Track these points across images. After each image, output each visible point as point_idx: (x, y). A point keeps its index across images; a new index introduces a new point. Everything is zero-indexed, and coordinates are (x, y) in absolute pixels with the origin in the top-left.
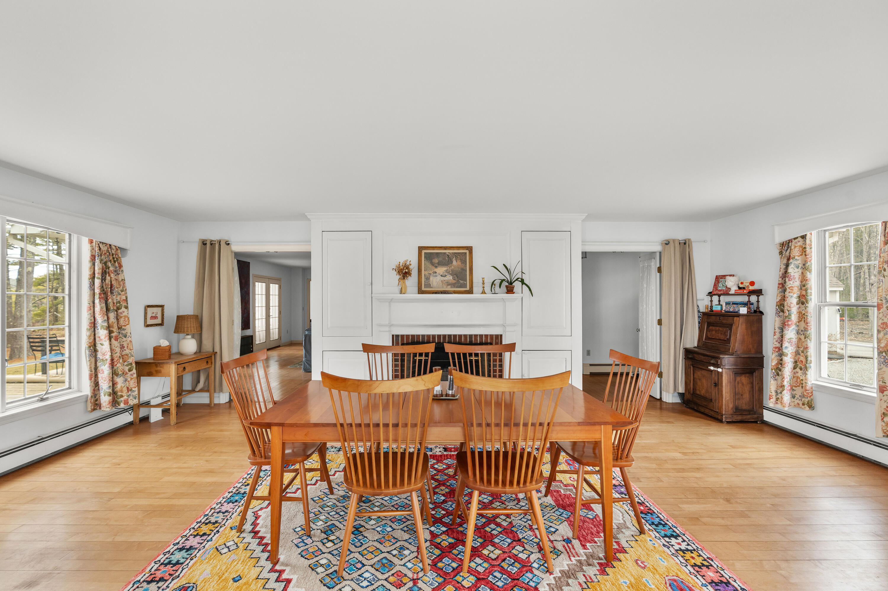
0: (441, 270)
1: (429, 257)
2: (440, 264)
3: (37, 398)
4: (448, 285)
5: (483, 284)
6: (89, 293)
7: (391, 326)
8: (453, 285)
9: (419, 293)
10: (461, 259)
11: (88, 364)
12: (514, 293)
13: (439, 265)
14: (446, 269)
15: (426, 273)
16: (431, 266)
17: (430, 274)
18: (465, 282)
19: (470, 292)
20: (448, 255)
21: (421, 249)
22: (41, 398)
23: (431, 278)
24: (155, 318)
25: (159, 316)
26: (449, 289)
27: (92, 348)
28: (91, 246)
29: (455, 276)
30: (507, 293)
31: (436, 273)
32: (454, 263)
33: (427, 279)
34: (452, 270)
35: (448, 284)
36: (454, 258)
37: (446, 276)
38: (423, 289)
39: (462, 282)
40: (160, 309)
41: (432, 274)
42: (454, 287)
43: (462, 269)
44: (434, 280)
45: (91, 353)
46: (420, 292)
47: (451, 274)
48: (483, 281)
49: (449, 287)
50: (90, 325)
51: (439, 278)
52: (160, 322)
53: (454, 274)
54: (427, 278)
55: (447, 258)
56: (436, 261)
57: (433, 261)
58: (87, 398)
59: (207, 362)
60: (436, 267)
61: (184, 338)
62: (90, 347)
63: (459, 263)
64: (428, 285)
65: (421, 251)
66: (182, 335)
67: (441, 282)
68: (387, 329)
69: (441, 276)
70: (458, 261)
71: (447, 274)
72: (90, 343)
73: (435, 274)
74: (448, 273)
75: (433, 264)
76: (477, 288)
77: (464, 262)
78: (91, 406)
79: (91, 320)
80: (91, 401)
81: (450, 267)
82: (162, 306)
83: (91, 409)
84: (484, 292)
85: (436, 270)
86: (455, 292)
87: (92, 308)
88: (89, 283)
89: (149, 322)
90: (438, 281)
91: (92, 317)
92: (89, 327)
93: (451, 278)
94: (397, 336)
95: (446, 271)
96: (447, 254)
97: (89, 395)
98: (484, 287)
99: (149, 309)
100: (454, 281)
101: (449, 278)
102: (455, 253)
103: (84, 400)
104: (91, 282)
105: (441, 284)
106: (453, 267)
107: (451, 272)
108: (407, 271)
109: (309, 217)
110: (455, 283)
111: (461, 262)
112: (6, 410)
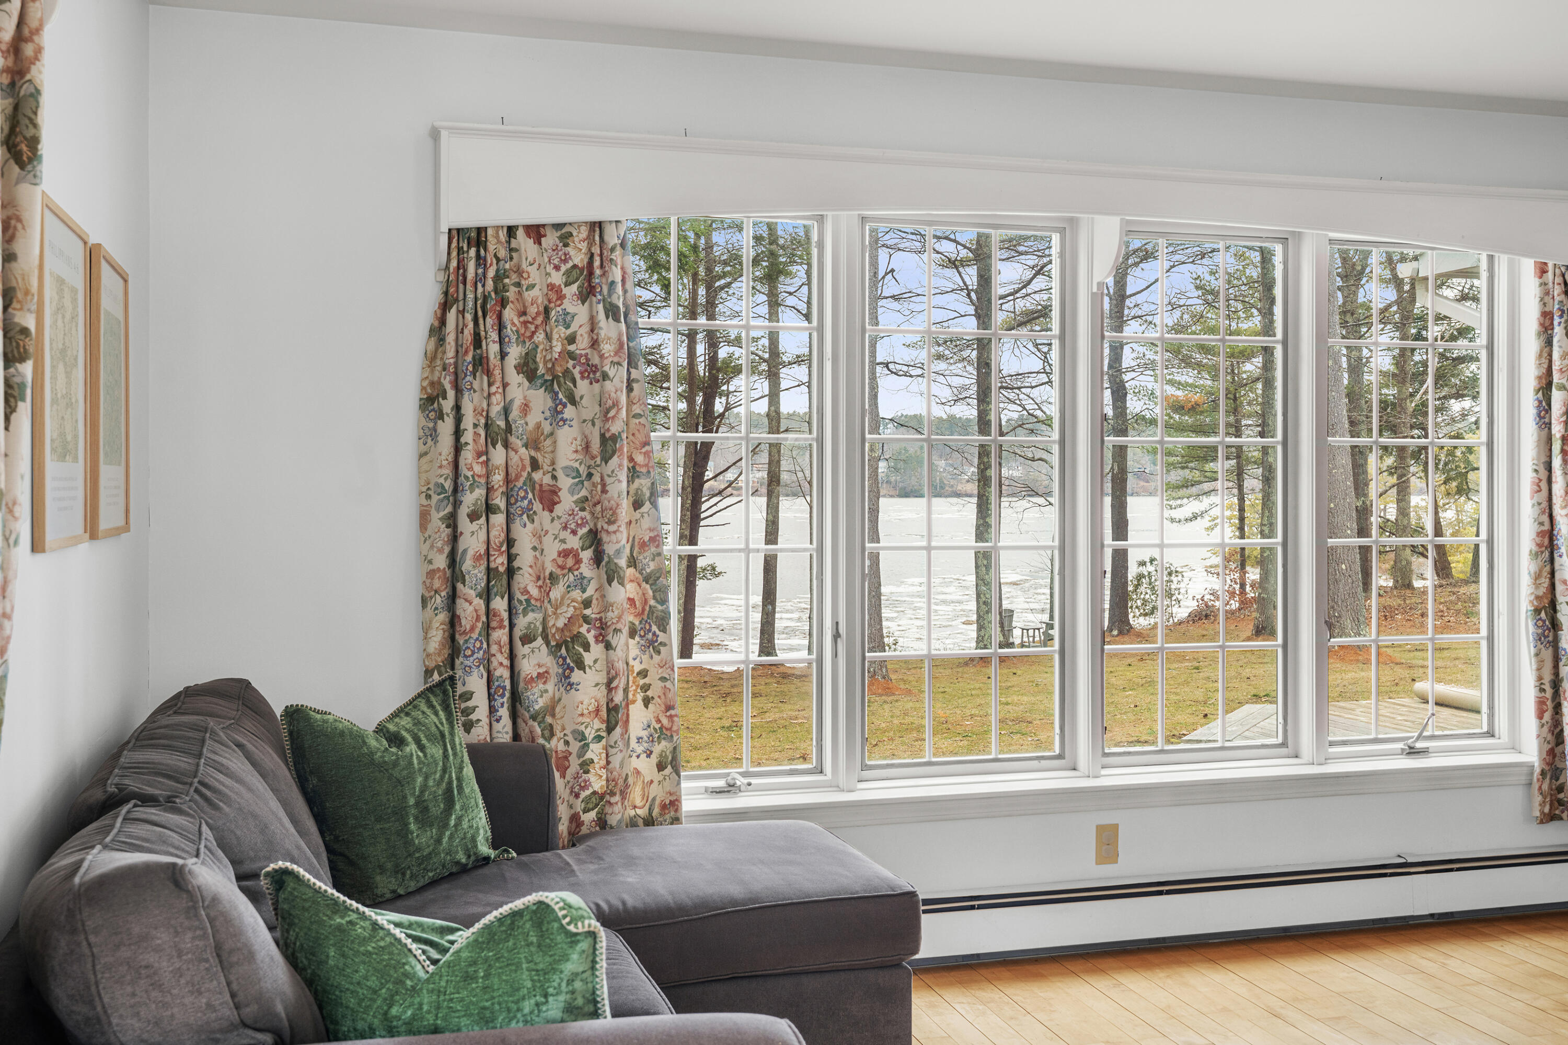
3: (1401, 745)
6: (1535, 437)
11: (1534, 667)
22: (1411, 748)
27: (1543, 615)
28: (1541, 285)
45: (1540, 631)
50: (1538, 540)
58: (1532, 774)
62: (1537, 611)
72: (1537, 597)
78: (1543, 804)
79: (1541, 524)
80: (1540, 788)
83: (1542, 812)
87: (1544, 485)
88: (1536, 403)
91: (1543, 512)
92: (1535, 548)
97: (1536, 764)
103: (1523, 779)
104: (1540, 402)
112: (1327, 760)
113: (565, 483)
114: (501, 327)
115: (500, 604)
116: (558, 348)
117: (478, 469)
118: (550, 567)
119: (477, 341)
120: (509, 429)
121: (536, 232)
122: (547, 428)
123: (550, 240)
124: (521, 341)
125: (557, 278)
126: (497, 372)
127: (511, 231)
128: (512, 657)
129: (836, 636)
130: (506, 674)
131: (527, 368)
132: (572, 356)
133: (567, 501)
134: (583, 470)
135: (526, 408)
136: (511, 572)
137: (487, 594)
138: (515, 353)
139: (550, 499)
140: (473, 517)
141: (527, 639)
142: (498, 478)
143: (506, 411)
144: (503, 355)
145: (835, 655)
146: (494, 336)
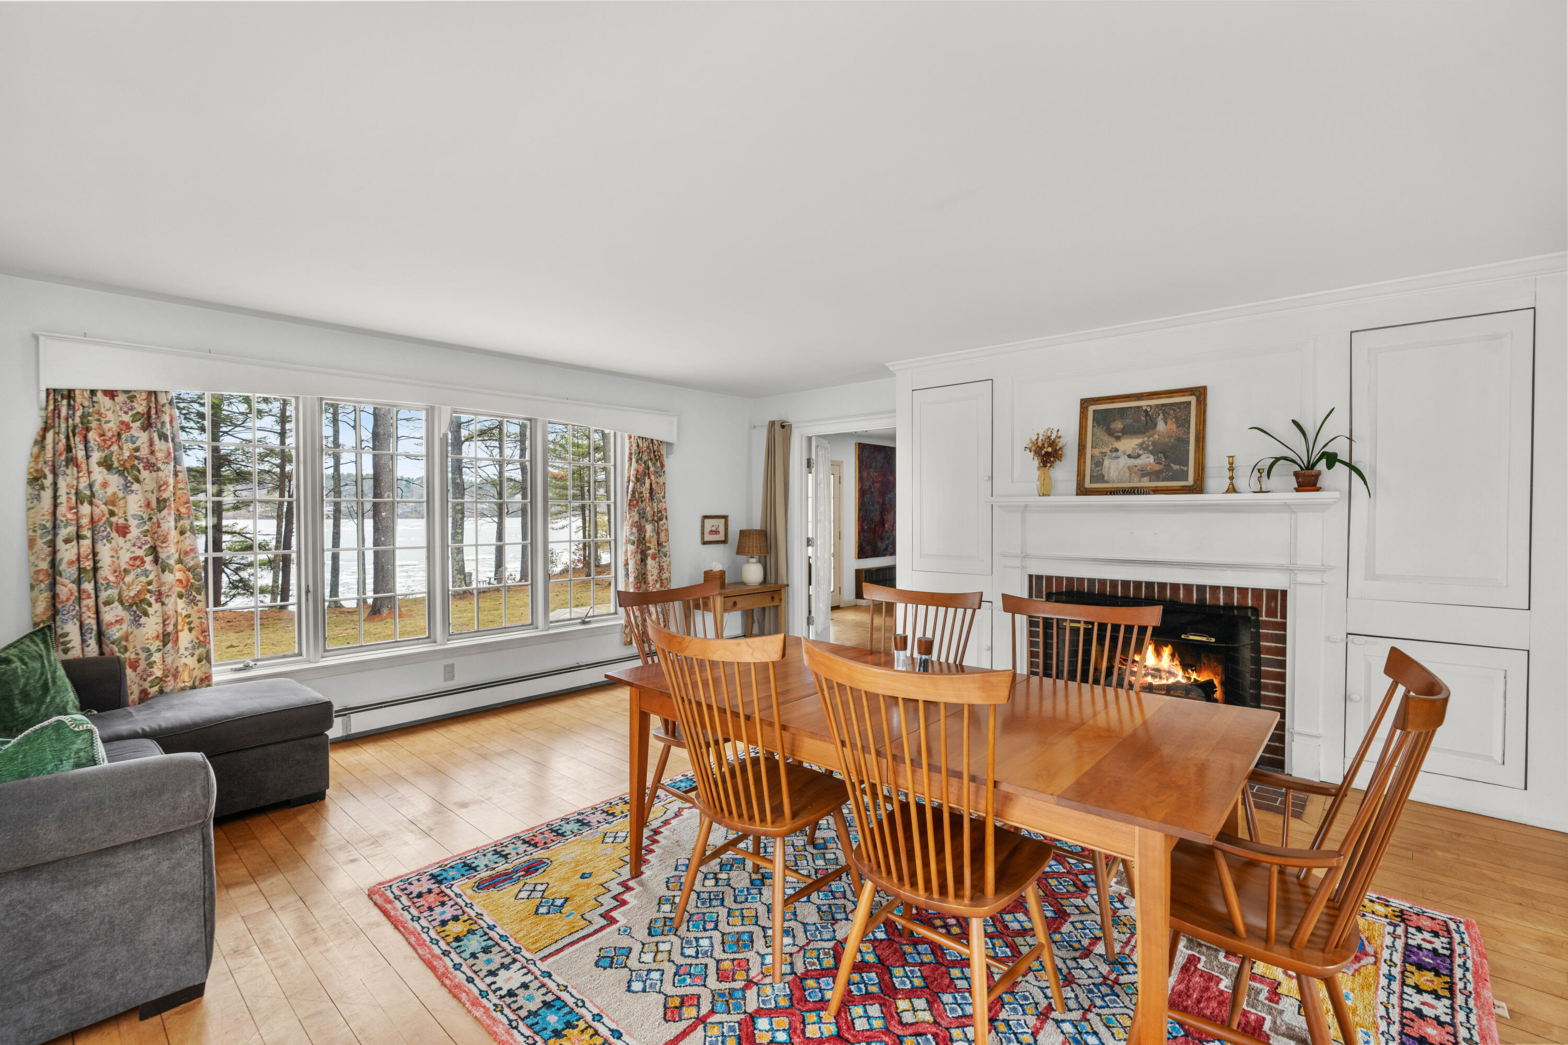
0: (1129, 444)
1: (1103, 419)
2: (1128, 432)
4: (1143, 476)
5: (1231, 469)
7: (1025, 556)
8: (1154, 475)
9: (1077, 494)
10: (1176, 418)
12: (1319, 489)
13: (1124, 434)
14: (1140, 441)
15: (1096, 452)
16: (1106, 438)
17: (1104, 454)
18: (1185, 469)
19: (1198, 488)
20: (1146, 411)
21: (1085, 403)
22: (583, 621)
23: (1106, 462)
24: (716, 532)
25: (722, 529)
26: (1146, 483)
27: (626, 567)
28: (630, 443)
29: (1160, 455)
30: (1297, 490)
31: (1117, 450)
32: (1161, 426)
33: (1098, 464)
34: (1154, 444)
35: (1144, 473)
36: (1161, 416)
37: (1139, 456)
38: (1088, 484)
39: (1176, 467)
40: (723, 520)
41: (1109, 453)
42: (1158, 479)
43: (1179, 439)
44: (1113, 467)
46: (1082, 491)
47: (1151, 452)
48: (1231, 464)
49: (1146, 479)
51: (1124, 462)
52: (723, 539)
53: (1158, 450)
54: (1098, 461)
55: (1143, 418)
56: (1118, 425)
57: (1113, 426)
59: (773, 598)
60: (1118, 439)
61: (748, 562)
62: (625, 565)
63: (1172, 426)
64: (1098, 477)
65: (1087, 408)
66: (744, 558)
67: (1127, 471)
68: (1017, 562)
69: (1129, 456)
70: (1169, 422)
71: (1141, 452)
72: (625, 560)
73: (1114, 454)
74: (1146, 449)
75: (1110, 433)
76: (1216, 479)
77: (1183, 423)
81: (1149, 437)
82: (725, 517)
83: (626, 642)
84: (1232, 489)
85: (1117, 445)
86: (1156, 491)
89: (708, 538)
90: (1121, 467)
93: (1151, 459)
94: (1039, 578)
95: (1141, 446)
96: (1144, 408)
98: (1231, 478)
99: (706, 520)
100: (1158, 467)
101: (1148, 460)
102: (1163, 405)
105: (1128, 474)
106: (1156, 436)
107: (1151, 448)
108: (1050, 449)
109: (891, 369)
110: (1161, 471)
111: (1177, 423)
112: (549, 629)
113: (133, 523)
114: (86, 441)
115: (88, 586)
116: (127, 454)
117: (70, 516)
118: (123, 566)
119: (69, 449)
120: (93, 495)
121: (111, 394)
122: (121, 495)
123: (121, 398)
124: (101, 448)
125: (127, 418)
126: (84, 466)
127: (93, 392)
128: (98, 612)
129: (307, 592)
130: (94, 622)
131: (106, 464)
132: (137, 458)
133: (134, 532)
134: (146, 517)
135: (105, 485)
136: (95, 569)
137: (79, 582)
138: (96, 456)
139: (123, 531)
140: (67, 541)
141: (107, 603)
142: (85, 521)
143: (91, 486)
144: (88, 457)
145: (307, 600)
146: (82, 447)
